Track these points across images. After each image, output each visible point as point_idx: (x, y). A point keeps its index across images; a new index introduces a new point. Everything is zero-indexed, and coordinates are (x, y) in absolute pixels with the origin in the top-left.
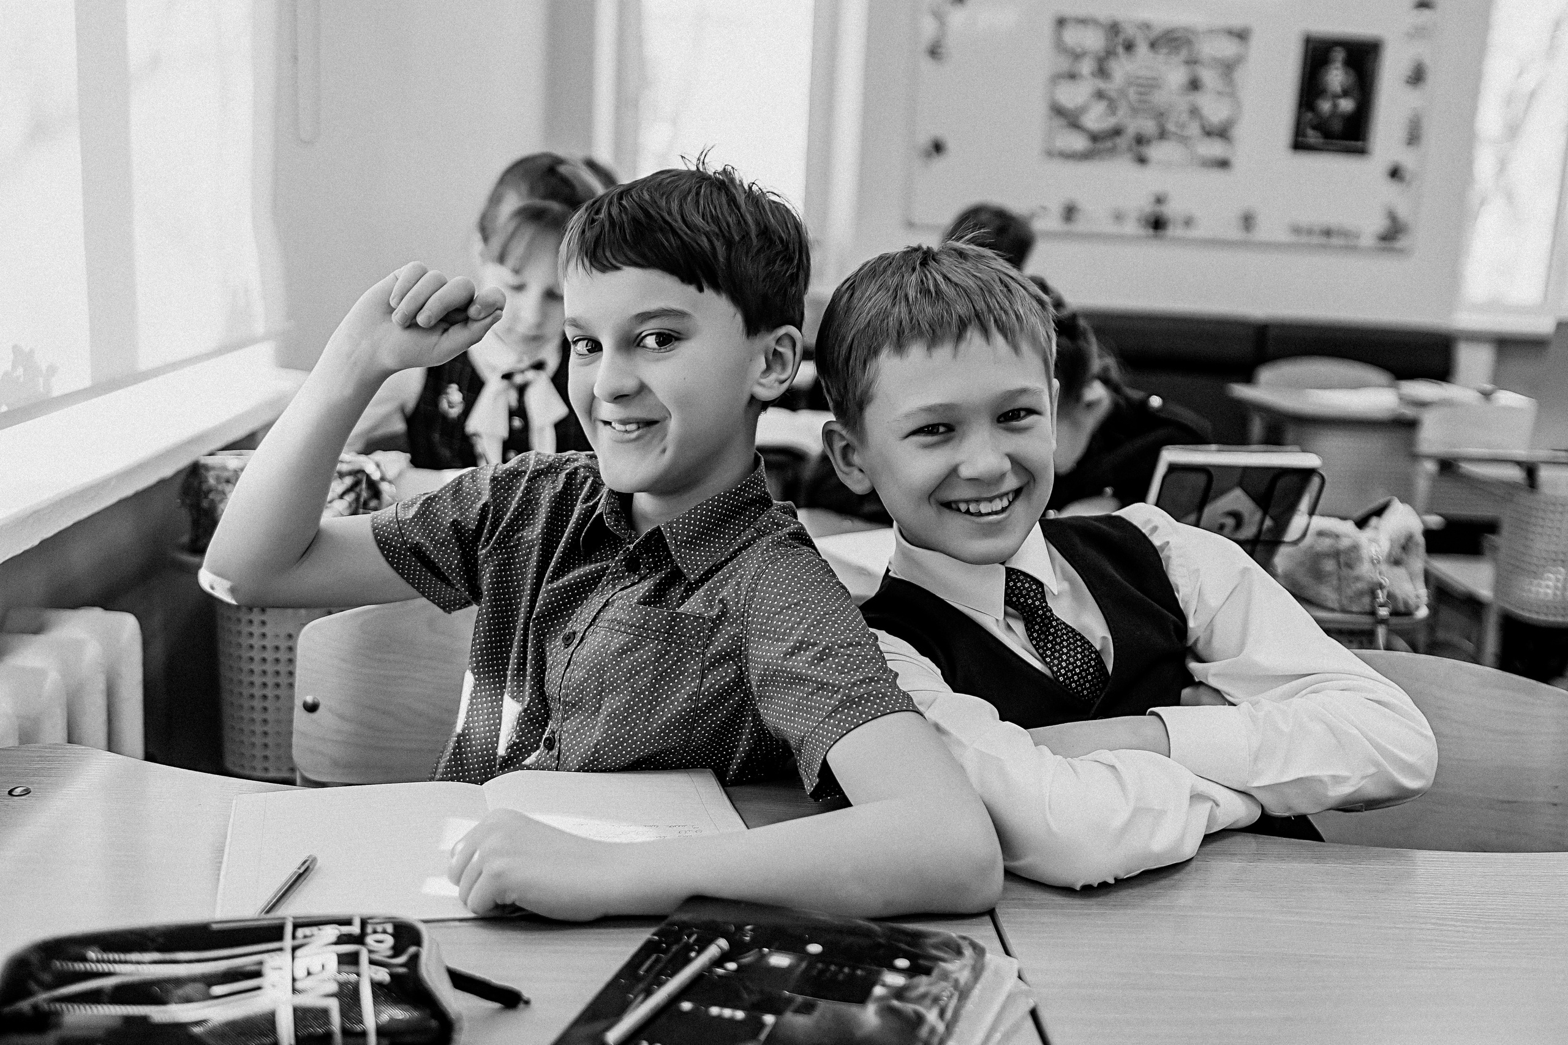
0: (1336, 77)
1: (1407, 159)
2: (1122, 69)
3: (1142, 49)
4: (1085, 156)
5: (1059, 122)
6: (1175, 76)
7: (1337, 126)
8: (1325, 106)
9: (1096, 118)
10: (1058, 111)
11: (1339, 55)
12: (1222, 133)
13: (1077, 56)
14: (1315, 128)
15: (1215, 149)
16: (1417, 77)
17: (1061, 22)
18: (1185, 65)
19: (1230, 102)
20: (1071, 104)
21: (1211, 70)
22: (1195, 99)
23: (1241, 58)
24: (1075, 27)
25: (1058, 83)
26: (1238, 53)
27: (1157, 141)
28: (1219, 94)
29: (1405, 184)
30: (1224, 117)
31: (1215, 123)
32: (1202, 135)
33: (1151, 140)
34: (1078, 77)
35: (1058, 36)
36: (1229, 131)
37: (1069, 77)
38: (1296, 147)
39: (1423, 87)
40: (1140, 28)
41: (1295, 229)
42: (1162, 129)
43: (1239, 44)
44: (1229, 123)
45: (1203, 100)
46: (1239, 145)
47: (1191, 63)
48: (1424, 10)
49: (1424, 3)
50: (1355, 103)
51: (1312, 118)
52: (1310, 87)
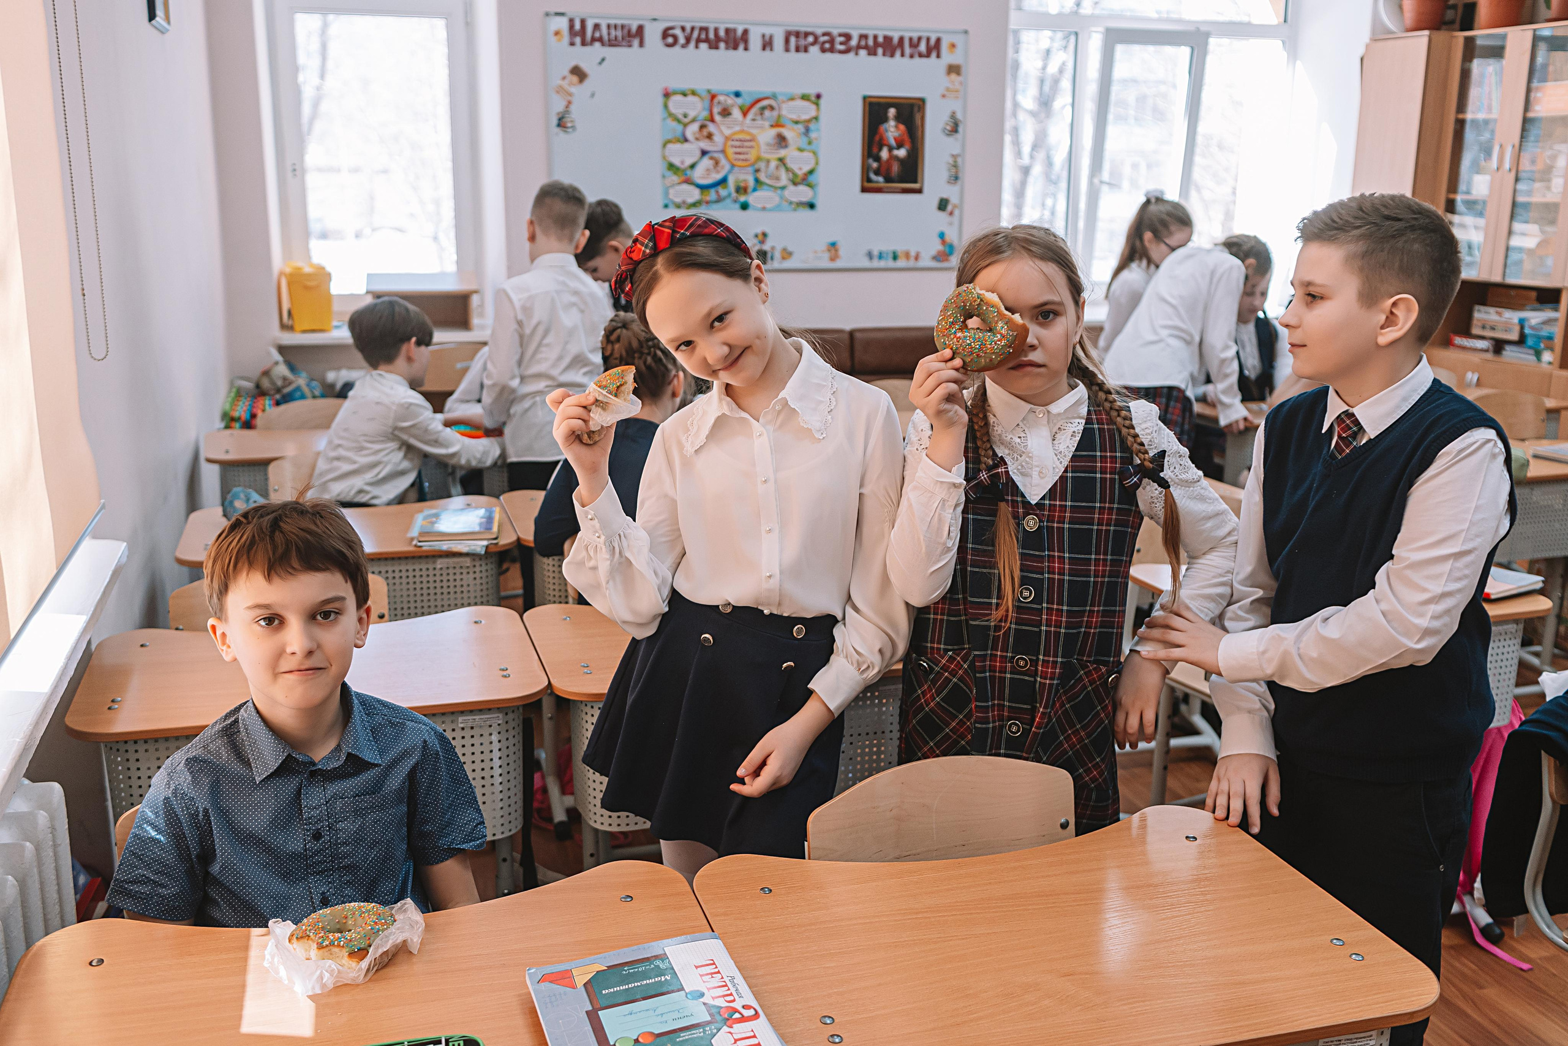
0: (892, 130)
1: (951, 193)
2: (722, 130)
3: (736, 113)
5: (675, 179)
6: (766, 136)
7: (895, 168)
8: (884, 154)
9: (703, 173)
10: (671, 167)
11: (892, 112)
12: (805, 179)
13: (682, 121)
14: (877, 172)
15: (803, 193)
16: (954, 128)
17: (667, 95)
18: (772, 126)
19: (811, 155)
20: (682, 162)
21: (793, 130)
22: (782, 153)
23: (816, 118)
24: (679, 98)
25: (670, 146)
26: (813, 113)
27: (755, 190)
28: (801, 150)
29: (951, 214)
30: (806, 168)
31: (800, 173)
32: (791, 183)
33: (750, 190)
34: (686, 140)
35: (666, 106)
36: (811, 179)
37: (678, 141)
38: (864, 190)
39: (959, 136)
40: (732, 96)
41: (870, 255)
42: (757, 181)
43: (814, 107)
44: (811, 172)
45: (789, 153)
46: (821, 189)
47: (777, 124)
48: (953, 76)
49: (954, 69)
50: (908, 151)
51: (875, 165)
52: (872, 141)
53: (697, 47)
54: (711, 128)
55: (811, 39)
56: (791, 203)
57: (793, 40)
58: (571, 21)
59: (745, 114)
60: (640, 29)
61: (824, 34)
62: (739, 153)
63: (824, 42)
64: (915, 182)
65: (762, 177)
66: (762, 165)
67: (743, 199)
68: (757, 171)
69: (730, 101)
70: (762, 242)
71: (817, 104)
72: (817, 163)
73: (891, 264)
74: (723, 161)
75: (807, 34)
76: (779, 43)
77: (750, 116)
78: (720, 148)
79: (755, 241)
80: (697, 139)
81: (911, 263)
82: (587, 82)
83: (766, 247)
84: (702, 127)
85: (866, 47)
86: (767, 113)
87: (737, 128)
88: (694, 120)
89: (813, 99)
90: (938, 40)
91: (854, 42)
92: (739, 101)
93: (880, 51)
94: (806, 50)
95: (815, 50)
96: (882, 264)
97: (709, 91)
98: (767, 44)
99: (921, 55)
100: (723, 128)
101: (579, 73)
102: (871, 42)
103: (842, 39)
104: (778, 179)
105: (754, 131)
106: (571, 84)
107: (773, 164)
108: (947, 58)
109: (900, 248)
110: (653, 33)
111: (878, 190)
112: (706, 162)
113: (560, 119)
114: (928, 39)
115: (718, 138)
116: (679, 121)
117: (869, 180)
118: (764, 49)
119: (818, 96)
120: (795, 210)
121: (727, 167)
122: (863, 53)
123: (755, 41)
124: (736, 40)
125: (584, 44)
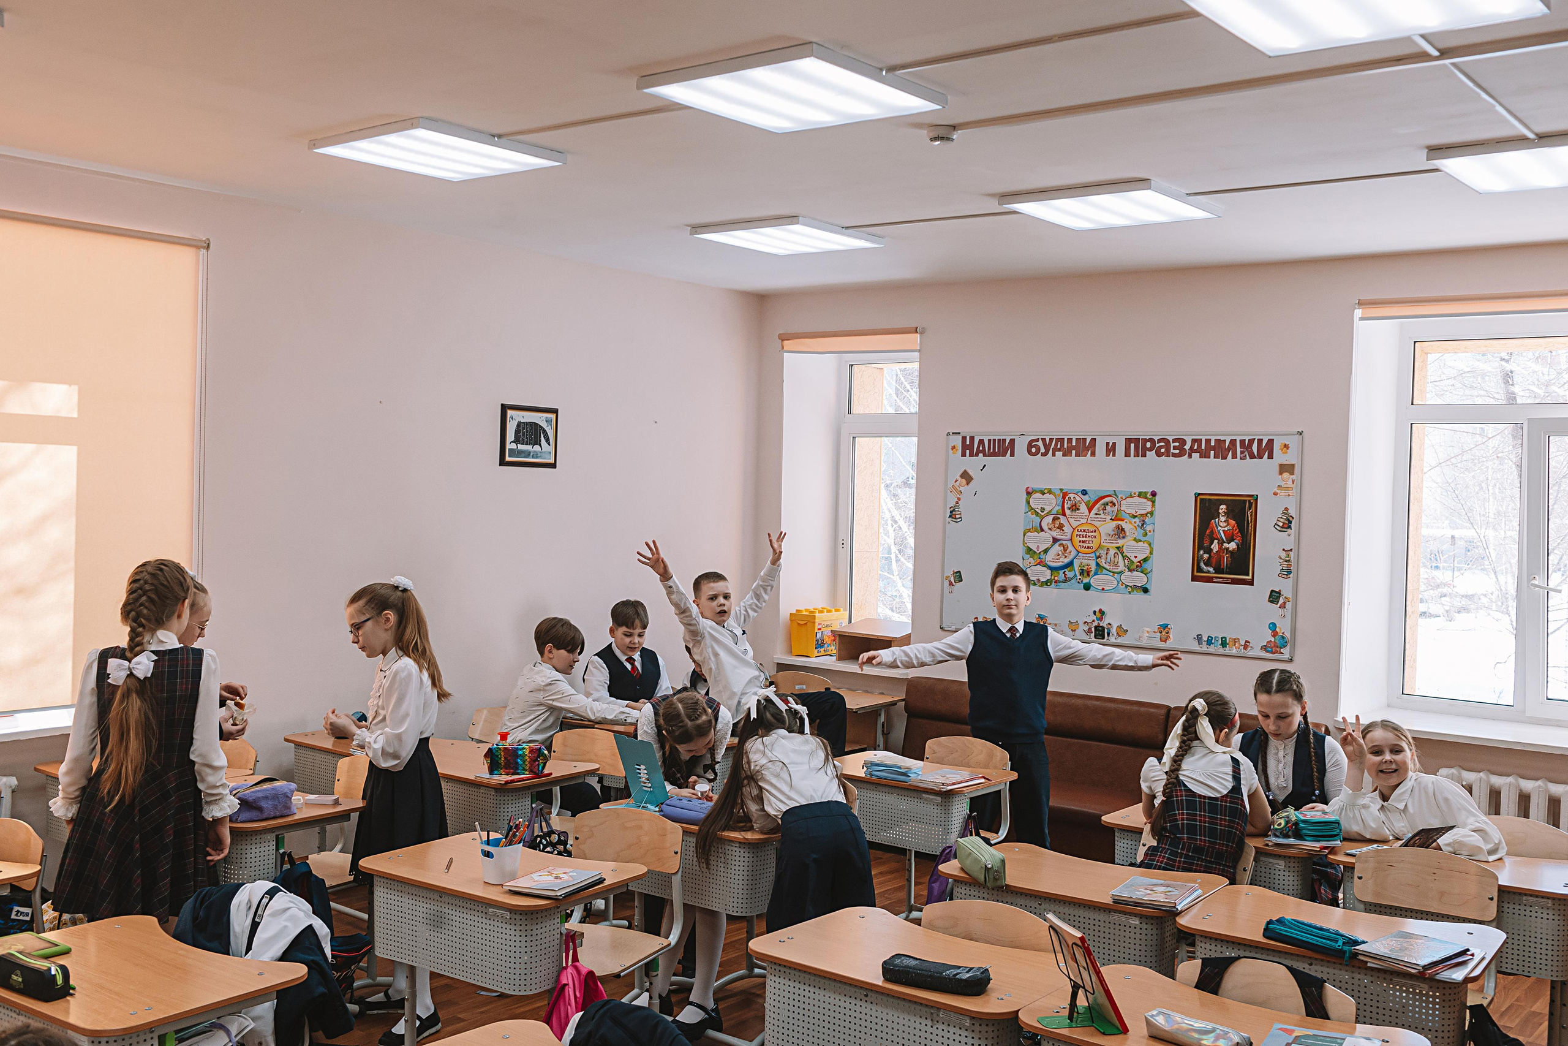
0: (1222, 524)
1: (1286, 587)
2: (1071, 522)
3: (1083, 508)
4: (1047, 583)
5: (1032, 561)
6: (1107, 527)
7: (1226, 560)
8: (1215, 546)
9: (1054, 557)
10: (1029, 550)
11: (1223, 508)
12: (1140, 566)
13: (1040, 514)
14: (1206, 565)
15: (1139, 578)
16: (1287, 525)
17: (1029, 493)
18: (1111, 519)
19: (1146, 545)
20: (1038, 547)
21: (1130, 523)
22: (1121, 542)
23: (1152, 513)
24: (1039, 495)
25: (1029, 534)
26: (1149, 509)
27: (1096, 574)
28: (1135, 540)
29: (1283, 606)
30: (1141, 557)
31: (1136, 560)
32: (1127, 570)
33: (1092, 574)
34: (1042, 530)
35: (1028, 502)
36: (1145, 566)
37: (1036, 530)
38: (1194, 579)
39: (1292, 532)
40: (1080, 494)
41: (1199, 638)
42: (1098, 564)
43: (1150, 503)
44: (1145, 560)
45: (1127, 543)
46: (1154, 575)
47: (1116, 519)
48: (1286, 475)
49: (1286, 469)
50: (1238, 545)
51: (1206, 556)
52: (1203, 535)
53: (1054, 455)
54: (1063, 520)
55: (1148, 445)
56: (1127, 586)
57: (1132, 445)
58: (964, 439)
59: (1090, 511)
60: (1012, 441)
61: (1160, 441)
62: (1083, 542)
63: (1161, 447)
64: (1248, 575)
65: (1102, 562)
66: (1103, 552)
67: (1086, 580)
68: (1099, 557)
69: (1078, 499)
70: (1101, 619)
71: (1153, 502)
72: (1151, 553)
73: (1221, 651)
74: (1071, 548)
75: (1145, 441)
76: (1120, 449)
77: (1094, 511)
78: (1069, 537)
79: (1094, 618)
80: (1050, 529)
81: (1242, 652)
82: (972, 483)
83: (1104, 624)
84: (1054, 519)
85: (1198, 451)
86: (1108, 508)
87: (1085, 521)
88: (1049, 514)
89: (1149, 496)
90: (1271, 441)
91: (1187, 447)
92: (1086, 498)
93: (1212, 453)
94: (1144, 455)
95: (1151, 454)
96: (1211, 649)
97: (1061, 490)
98: (1111, 449)
99: (1252, 457)
100: (1071, 520)
101: (966, 477)
102: (1203, 447)
103: (1177, 444)
104: (1116, 565)
105: (1097, 524)
106: (960, 485)
107: (1112, 552)
108: (1280, 457)
109: (1229, 636)
110: (1021, 446)
111: (1209, 580)
112: (1057, 548)
113: (951, 512)
114: (1260, 441)
115: (1067, 529)
116: (1037, 514)
117: (1200, 570)
118: (1108, 455)
119: (1154, 494)
120: (1130, 593)
121: (1074, 553)
122: (1196, 455)
123: (1101, 448)
124: (1083, 447)
125: (971, 455)
